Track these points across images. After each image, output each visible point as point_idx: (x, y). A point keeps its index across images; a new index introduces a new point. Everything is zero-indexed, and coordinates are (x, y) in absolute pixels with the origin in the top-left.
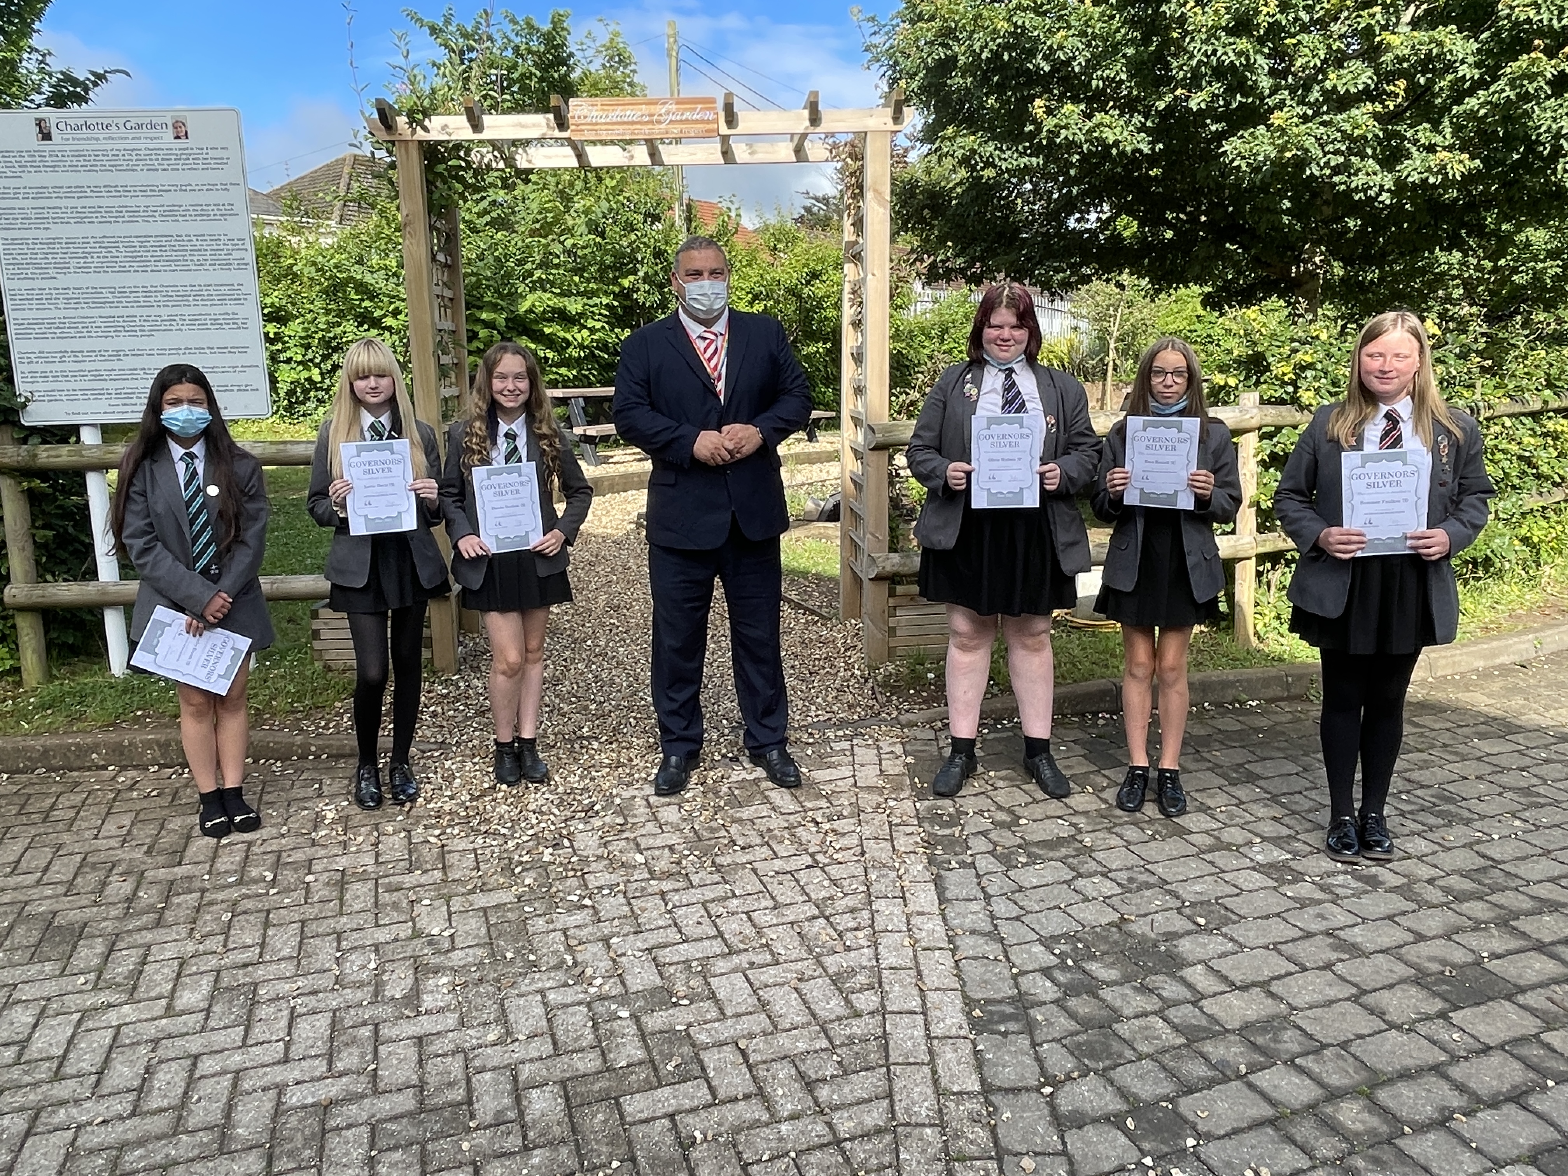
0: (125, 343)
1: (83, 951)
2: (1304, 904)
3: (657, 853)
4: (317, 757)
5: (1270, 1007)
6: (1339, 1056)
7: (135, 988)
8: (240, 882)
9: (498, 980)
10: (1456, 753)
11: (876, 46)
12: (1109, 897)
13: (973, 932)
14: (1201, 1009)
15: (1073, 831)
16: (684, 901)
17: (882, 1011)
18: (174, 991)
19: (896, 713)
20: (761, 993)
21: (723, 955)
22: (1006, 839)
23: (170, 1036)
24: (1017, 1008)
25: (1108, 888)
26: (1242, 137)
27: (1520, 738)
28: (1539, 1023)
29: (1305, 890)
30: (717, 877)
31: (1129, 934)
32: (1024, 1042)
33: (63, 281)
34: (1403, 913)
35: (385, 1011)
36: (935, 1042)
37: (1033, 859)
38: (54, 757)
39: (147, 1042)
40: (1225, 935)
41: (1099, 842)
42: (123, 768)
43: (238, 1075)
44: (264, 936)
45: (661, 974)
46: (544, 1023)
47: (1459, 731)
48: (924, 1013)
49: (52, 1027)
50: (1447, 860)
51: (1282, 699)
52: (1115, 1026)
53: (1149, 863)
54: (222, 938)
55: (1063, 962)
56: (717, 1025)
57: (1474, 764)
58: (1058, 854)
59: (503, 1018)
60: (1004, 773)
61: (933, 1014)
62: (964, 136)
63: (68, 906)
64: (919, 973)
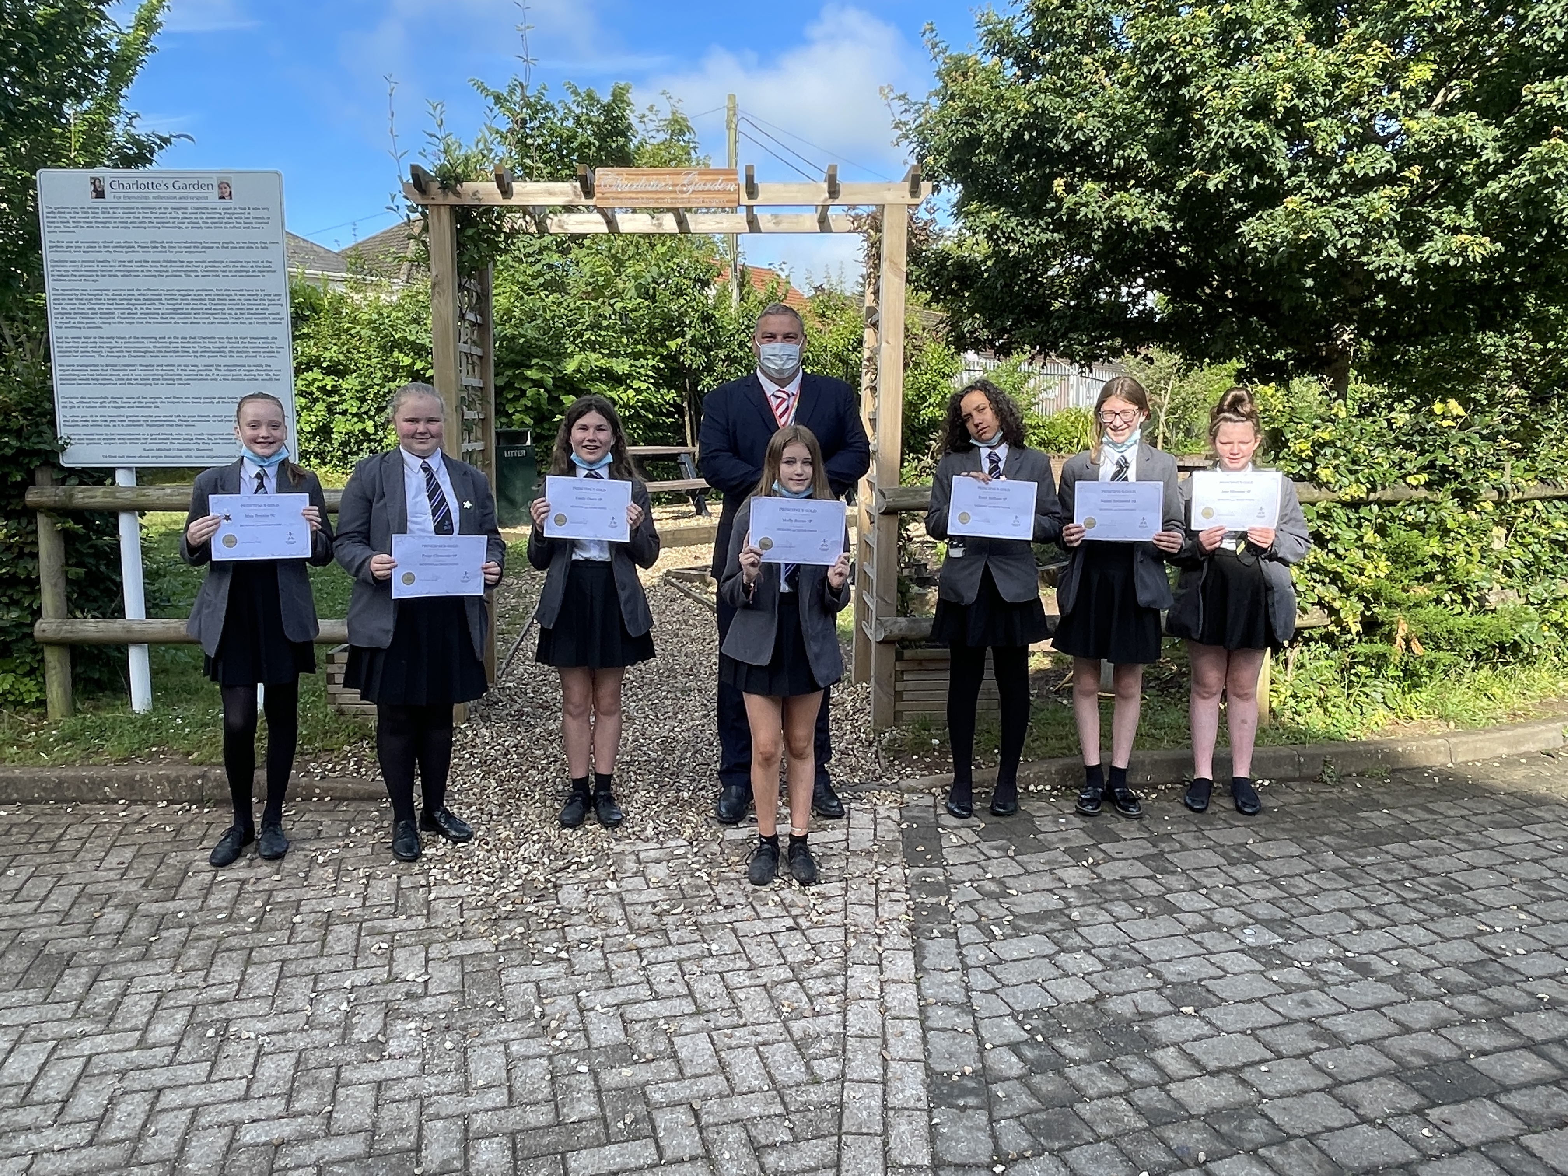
0: (162, 391)
1: (68, 979)
2: (1289, 989)
3: (640, 908)
4: (321, 799)
5: (1239, 1094)
6: (1304, 1148)
7: (111, 1019)
8: (229, 919)
9: (464, 1029)
10: (1468, 842)
11: (905, 124)
12: (1089, 974)
13: (945, 1003)
14: (1168, 1093)
15: (1061, 904)
16: (660, 959)
17: (842, 1078)
18: (149, 1023)
19: (897, 778)
20: (723, 1054)
21: (690, 1015)
22: (991, 909)
23: (139, 1068)
24: (979, 1082)
25: (1089, 964)
26: (1261, 217)
27: (1537, 828)
28: (1521, 1125)
29: (1293, 975)
30: (696, 937)
31: (1105, 1013)
32: (981, 1117)
33: (107, 331)
34: (1391, 1004)
35: (349, 1054)
36: (891, 1113)
37: (1016, 931)
38: (69, 789)
39: (115, 1072)
40: (1202, 1018)
41: (1088, 918)
42: (134, 802)
43: (197, 1110)
44: (244, 973)
45: (625, 1029)
46: (504, 1073)
47: (1474, 819)
48: (884, 1084)
49: (26, 1054)
50: (1444, 951)
51: (1294, 779)
52: (1078, 1106)
53: (1135, 940)
54: (202, 973)
55: (1033, 1038)
56: (674, 1085)
57: (1486, 854)
58: (1043, 928)
59: (463, 1068)
60: (1000, 843)
61: (894, 1085)
62: (988, 211)
63: (60, 935)
64: (885, 1042)
